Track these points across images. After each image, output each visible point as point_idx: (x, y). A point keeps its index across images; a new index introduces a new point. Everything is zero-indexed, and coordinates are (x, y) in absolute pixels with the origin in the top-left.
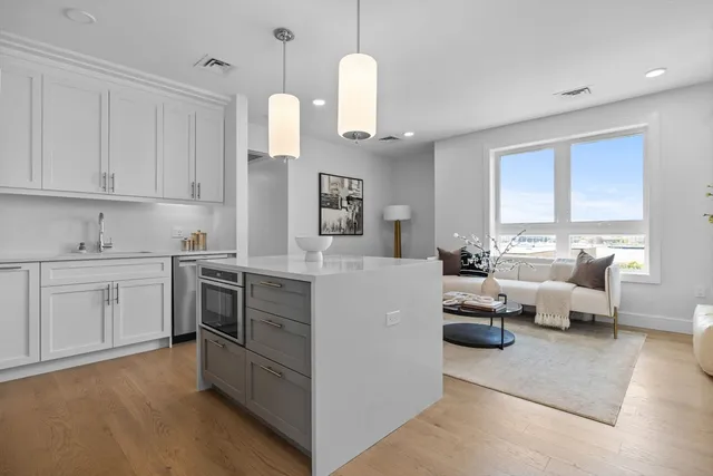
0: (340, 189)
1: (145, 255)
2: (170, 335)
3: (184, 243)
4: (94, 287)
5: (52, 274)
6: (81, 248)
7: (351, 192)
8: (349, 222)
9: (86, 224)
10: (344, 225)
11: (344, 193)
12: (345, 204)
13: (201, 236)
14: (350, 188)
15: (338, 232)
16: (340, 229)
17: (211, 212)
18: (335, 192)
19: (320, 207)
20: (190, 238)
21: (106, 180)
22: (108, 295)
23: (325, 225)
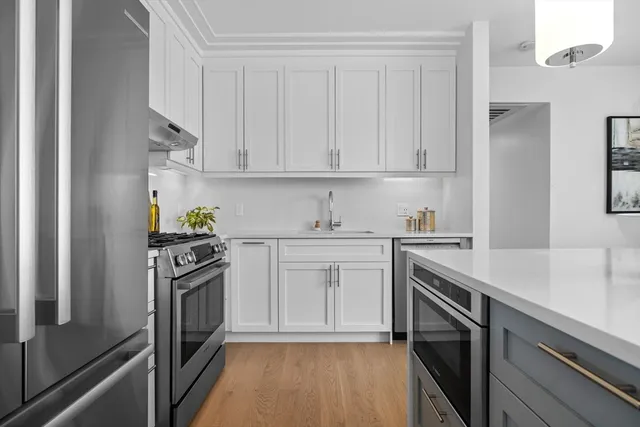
1: (368, 235)
2: (390, 330)
3: (409, 222)
4: (319, 266)
5: (287, 251)
6: (316, 226)
9: (321, 202)
13: (428, 214)
17: (441, 186)
19: (610, 168)
20: (416, 216)
21: (333, 157)
22: (331, 277)
23: (620, 197)
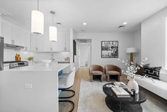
0: (109, 45)
3: (65, 59)
7: (113, 45)
8: (112, 54)
10: (110, 55)
11: (110, 46)
12: (111, 49)
13: (68, 58)
14: (113, 44)
15: (108, 57)
16: (109, 56)
18: (107, 46)
19: (102, 50)
23: (103, 55)
